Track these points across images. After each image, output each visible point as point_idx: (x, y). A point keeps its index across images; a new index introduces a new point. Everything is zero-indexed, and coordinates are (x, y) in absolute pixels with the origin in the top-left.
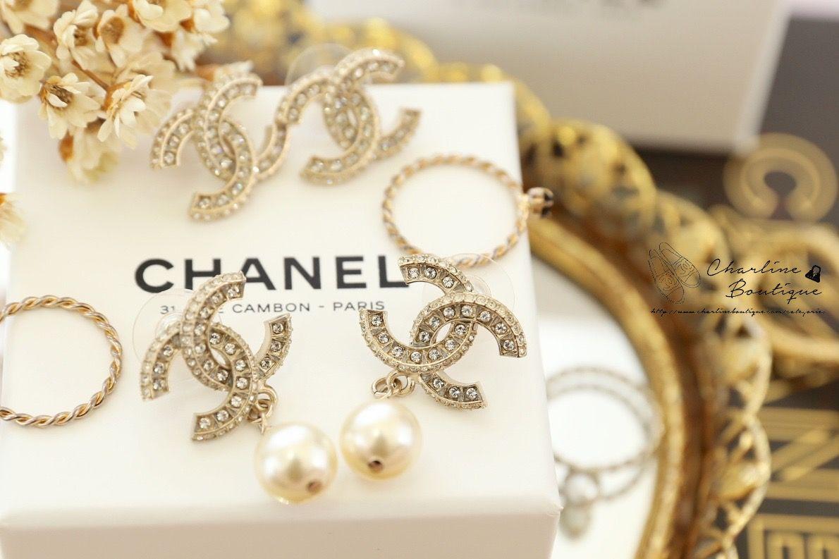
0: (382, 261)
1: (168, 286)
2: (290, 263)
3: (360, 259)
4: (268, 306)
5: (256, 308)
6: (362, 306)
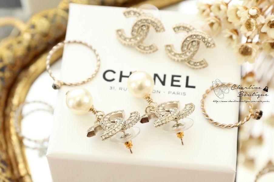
0: (188, 78)
1: (113, 80)
2: (156, 75)
3: (180, 76)
6: (178, 93)
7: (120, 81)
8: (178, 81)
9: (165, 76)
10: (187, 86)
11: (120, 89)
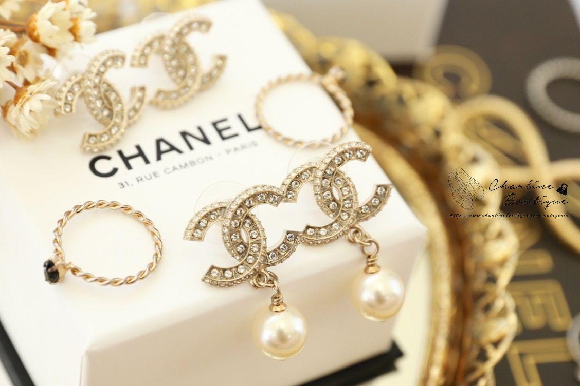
0: (240, 118)
1: (115, 171)
2: (184, 134)
3: (225, 120)
4: (186, 164)
5: (178, 167)
6: (243, 147)
7: (129, 167)
8: (228, 128)
9: (200, 129)
10: (249, 130)
11: (139, 180)
